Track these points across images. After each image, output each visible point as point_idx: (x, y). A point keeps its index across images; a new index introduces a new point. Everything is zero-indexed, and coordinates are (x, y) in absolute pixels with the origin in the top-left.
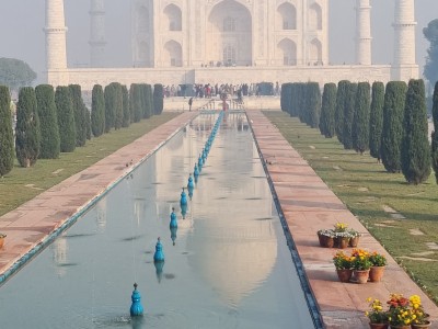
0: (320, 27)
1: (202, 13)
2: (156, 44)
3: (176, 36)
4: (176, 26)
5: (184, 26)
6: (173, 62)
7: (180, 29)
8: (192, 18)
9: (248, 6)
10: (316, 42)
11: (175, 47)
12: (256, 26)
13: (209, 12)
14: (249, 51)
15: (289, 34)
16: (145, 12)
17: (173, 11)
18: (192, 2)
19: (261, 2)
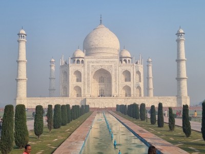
0: (140, 81)
1: (90, 74)
2: (70, 88)
3: (79, 84)
4: (79, 80)
6: (78, 95)
7: (81, 81)
8: (86, 77)
9: (110, 71)
10: (139, 87)
11: (78, 89)
12: (113, 80)
13: (93, 74)
14: (111, 91)
15: (128, 83)
16: (66, 74)
17: (78, 73)
18: (86, 70)
19: (116, 70)
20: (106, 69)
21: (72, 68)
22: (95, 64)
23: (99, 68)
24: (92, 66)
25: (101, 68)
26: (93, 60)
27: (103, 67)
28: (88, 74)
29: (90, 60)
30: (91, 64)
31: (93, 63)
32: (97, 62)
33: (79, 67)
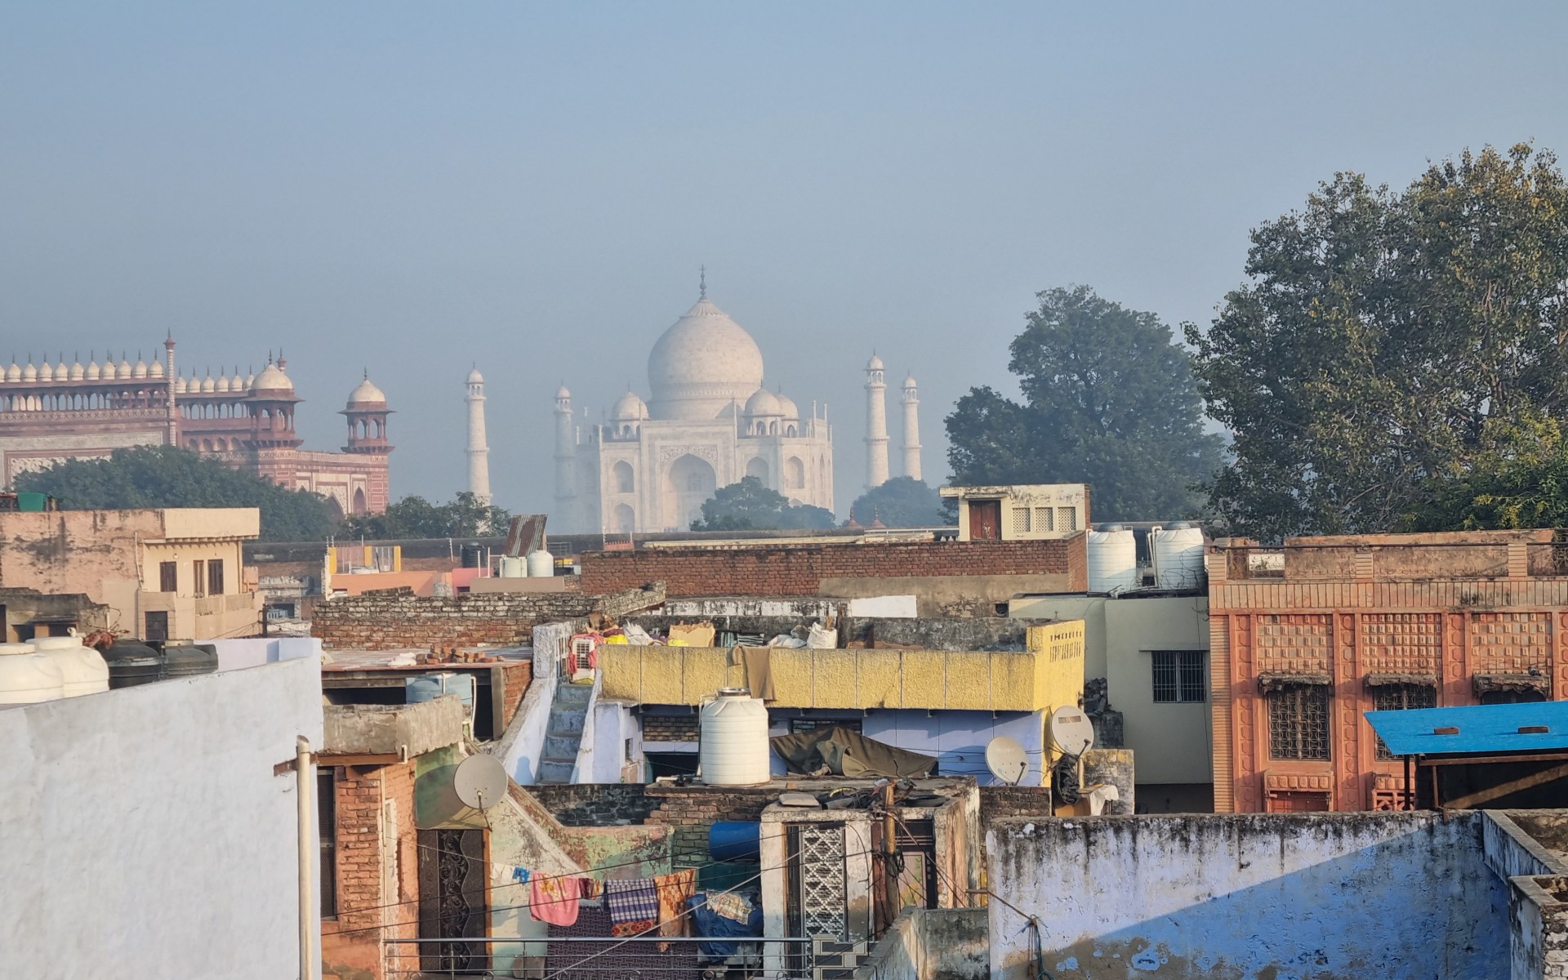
1: (659, 470)
2: (604, 508)
3: (629, 498)
4: (627, 487)
5: (636, 487)
7: (632, 490)
8: (646, 476)
9: (711, 462)
11: (628, 511)
12: (720, 485)
13: (667, 468)
16: (592, 469)
17: (624, 468)
18: (645, 458)
19: (727, 457)
20: (700, 455)
21: (608, 455)
22: (670, 443)
23: (682, 453)
24: (662, 447)
25: (685, 452)
26: (665, 430)
27: (691, 452)
28: (652, 471)
29: (655, 431)
30: (658, 443)
31: (663, 438)
32: (677, 437)
33: (627, 453)
